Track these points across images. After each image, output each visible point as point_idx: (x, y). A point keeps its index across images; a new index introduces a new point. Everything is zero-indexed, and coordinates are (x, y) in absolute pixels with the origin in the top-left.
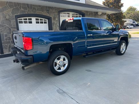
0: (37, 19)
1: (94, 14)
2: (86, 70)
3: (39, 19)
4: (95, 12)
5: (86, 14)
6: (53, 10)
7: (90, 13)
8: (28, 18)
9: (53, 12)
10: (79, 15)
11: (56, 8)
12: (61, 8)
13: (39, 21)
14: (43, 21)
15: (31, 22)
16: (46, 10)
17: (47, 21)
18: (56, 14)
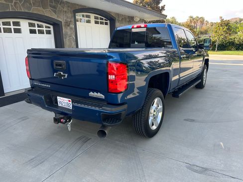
0: (31, 25)
1: (128, 20)
2: (185, 120)
3: (35, 24)
4: (129, 17)
5: (117, 18)
6: (64, 8)
7: (123, 17)
8: (11, 21)
9: (64, 11)
10: (105, 20)
11: (69, 3)
12: (78, 5)
13: (37, 28)
14: (45, 29)
15: (18, 31)
16: (51, 6)
17: (52, 29)
18: (70, 15)
